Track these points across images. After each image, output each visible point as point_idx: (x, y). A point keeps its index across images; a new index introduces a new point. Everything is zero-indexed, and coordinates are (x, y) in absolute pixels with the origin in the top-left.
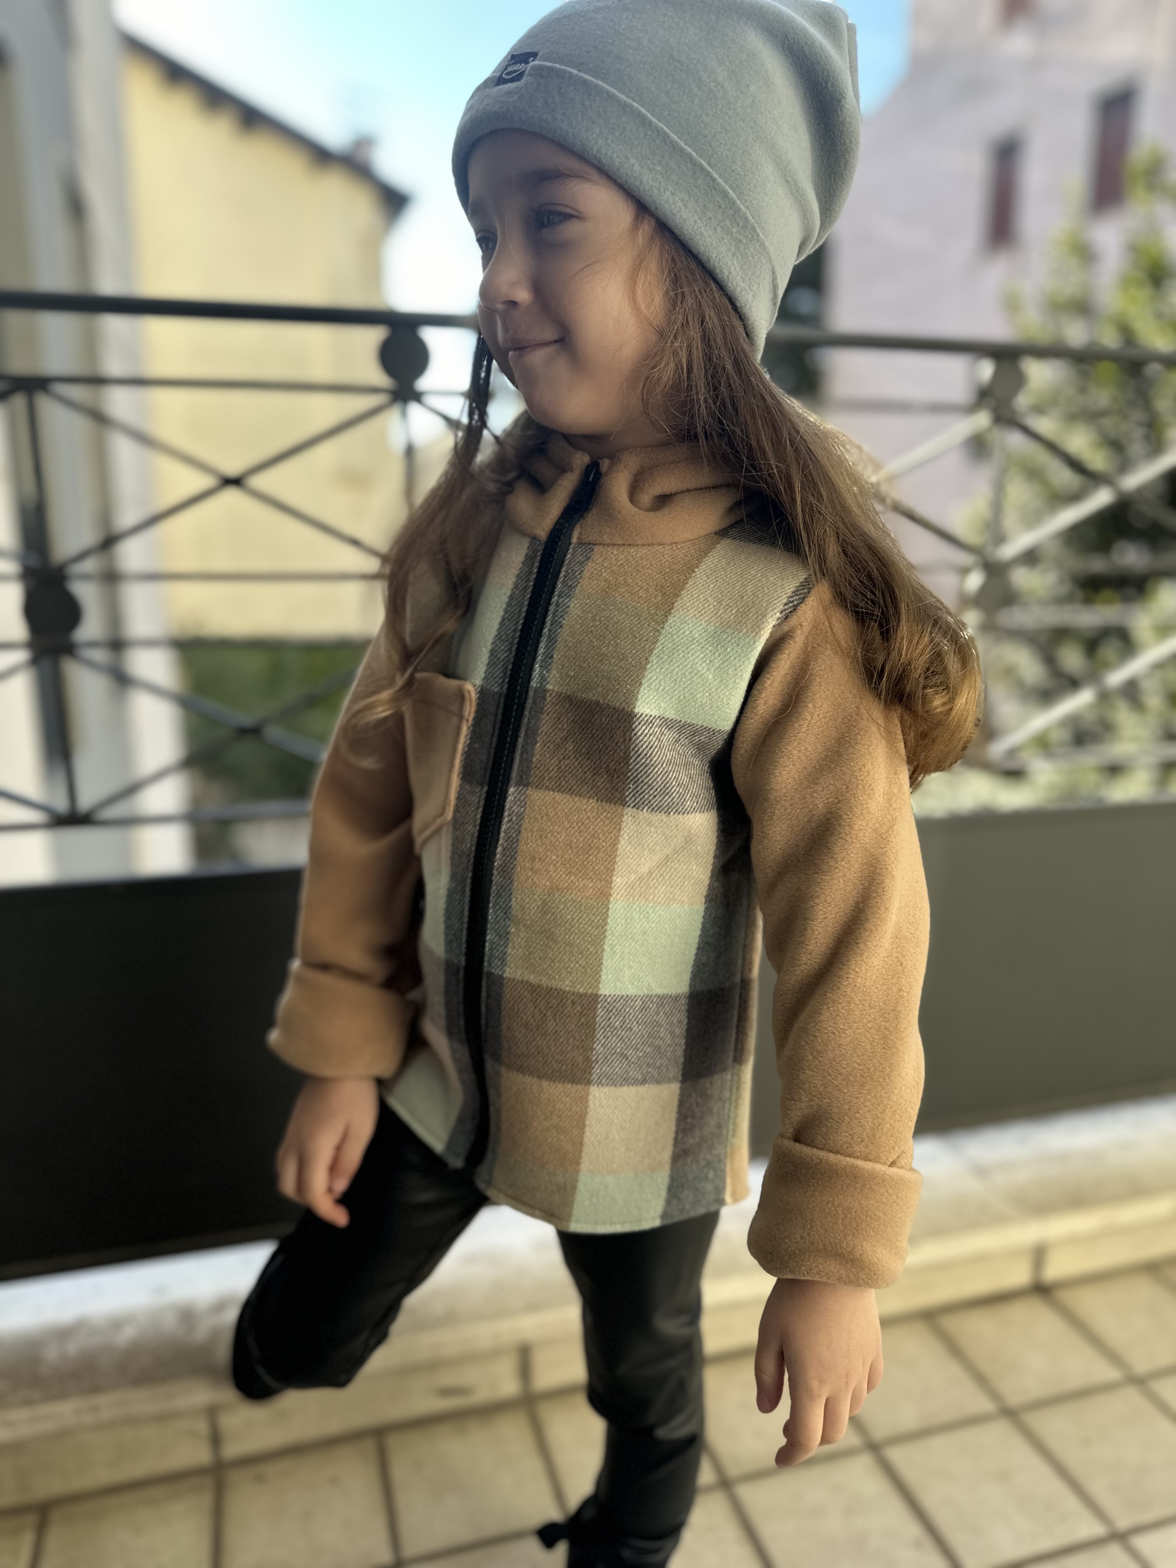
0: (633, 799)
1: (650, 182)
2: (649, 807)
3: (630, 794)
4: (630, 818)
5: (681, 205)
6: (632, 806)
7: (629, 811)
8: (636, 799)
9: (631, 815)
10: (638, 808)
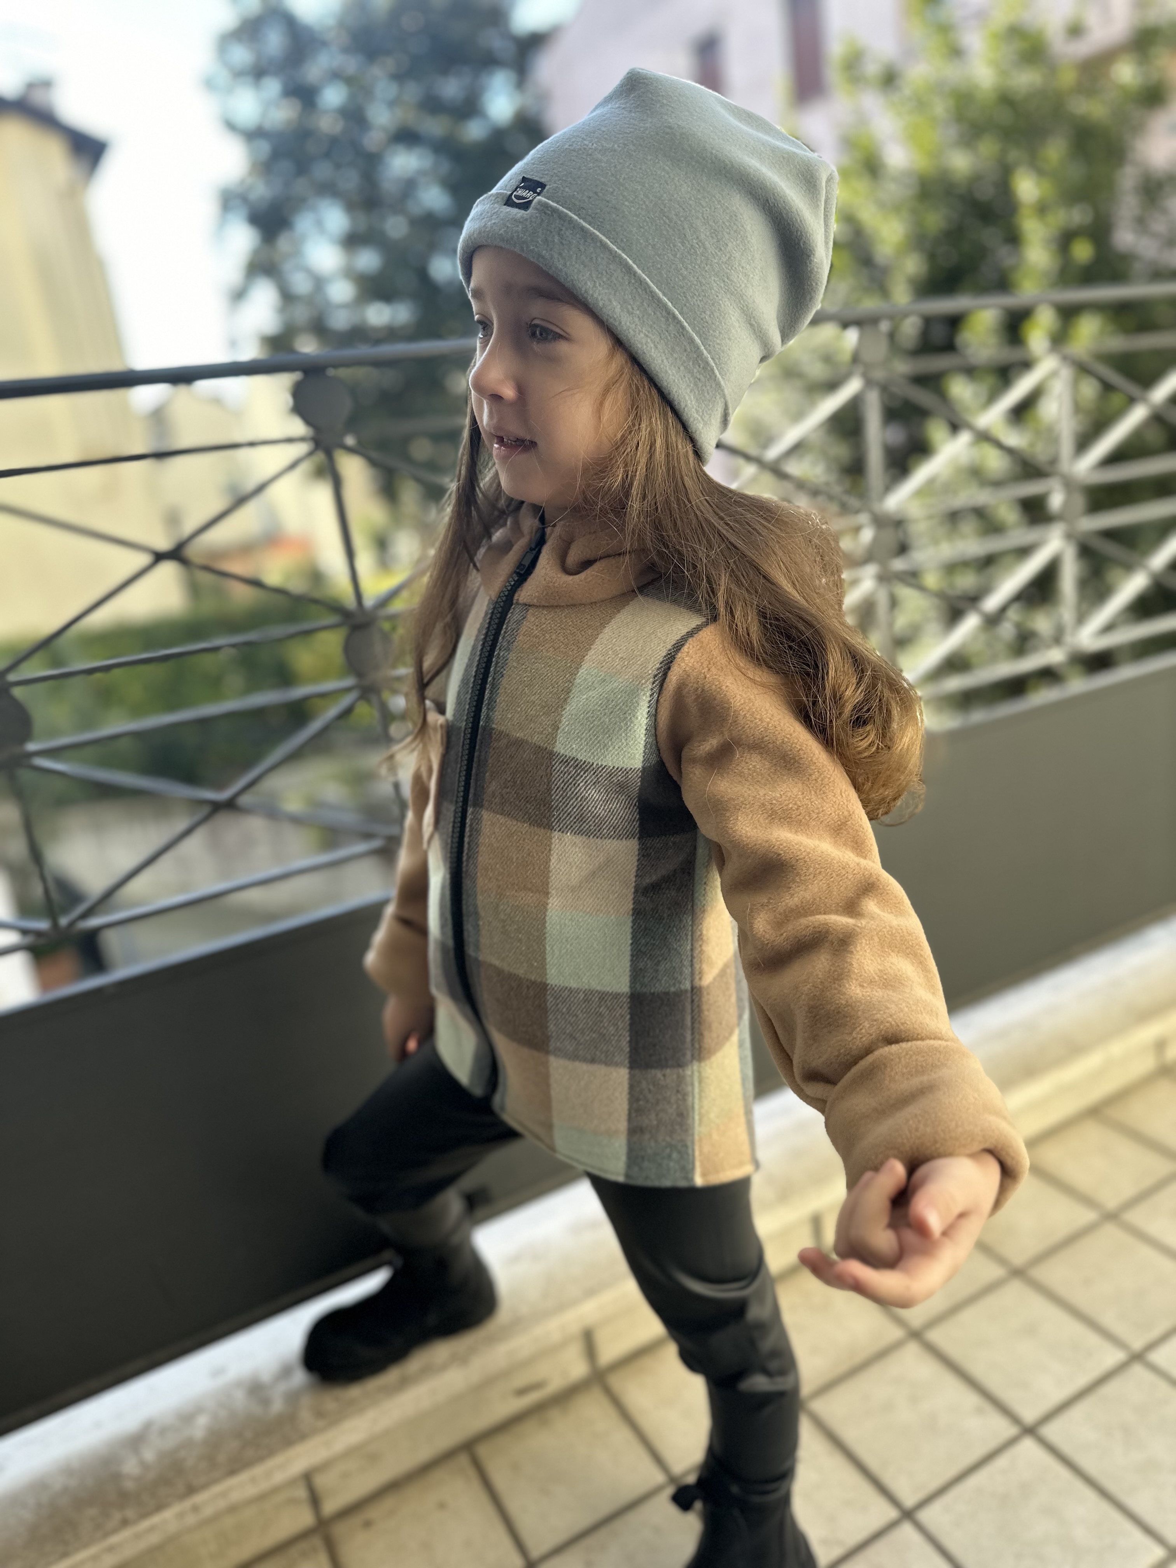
0: (558, 824)
1: (628, 324)
2: (572, 831)
3: (555, 819)
4: (557, 841)
5: (652, 346)
6: (557, 830)
7: (556, 834)
8: (560, 824)
9: (558, 838)
10: (563, 832)
